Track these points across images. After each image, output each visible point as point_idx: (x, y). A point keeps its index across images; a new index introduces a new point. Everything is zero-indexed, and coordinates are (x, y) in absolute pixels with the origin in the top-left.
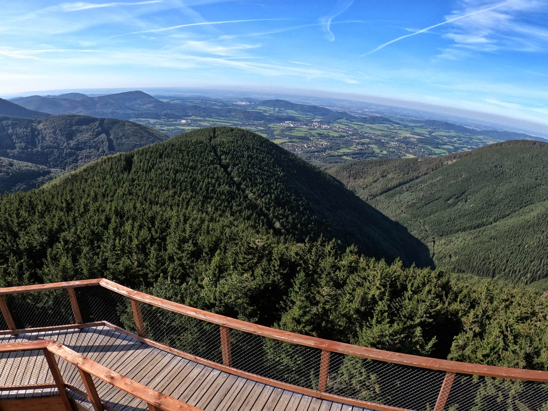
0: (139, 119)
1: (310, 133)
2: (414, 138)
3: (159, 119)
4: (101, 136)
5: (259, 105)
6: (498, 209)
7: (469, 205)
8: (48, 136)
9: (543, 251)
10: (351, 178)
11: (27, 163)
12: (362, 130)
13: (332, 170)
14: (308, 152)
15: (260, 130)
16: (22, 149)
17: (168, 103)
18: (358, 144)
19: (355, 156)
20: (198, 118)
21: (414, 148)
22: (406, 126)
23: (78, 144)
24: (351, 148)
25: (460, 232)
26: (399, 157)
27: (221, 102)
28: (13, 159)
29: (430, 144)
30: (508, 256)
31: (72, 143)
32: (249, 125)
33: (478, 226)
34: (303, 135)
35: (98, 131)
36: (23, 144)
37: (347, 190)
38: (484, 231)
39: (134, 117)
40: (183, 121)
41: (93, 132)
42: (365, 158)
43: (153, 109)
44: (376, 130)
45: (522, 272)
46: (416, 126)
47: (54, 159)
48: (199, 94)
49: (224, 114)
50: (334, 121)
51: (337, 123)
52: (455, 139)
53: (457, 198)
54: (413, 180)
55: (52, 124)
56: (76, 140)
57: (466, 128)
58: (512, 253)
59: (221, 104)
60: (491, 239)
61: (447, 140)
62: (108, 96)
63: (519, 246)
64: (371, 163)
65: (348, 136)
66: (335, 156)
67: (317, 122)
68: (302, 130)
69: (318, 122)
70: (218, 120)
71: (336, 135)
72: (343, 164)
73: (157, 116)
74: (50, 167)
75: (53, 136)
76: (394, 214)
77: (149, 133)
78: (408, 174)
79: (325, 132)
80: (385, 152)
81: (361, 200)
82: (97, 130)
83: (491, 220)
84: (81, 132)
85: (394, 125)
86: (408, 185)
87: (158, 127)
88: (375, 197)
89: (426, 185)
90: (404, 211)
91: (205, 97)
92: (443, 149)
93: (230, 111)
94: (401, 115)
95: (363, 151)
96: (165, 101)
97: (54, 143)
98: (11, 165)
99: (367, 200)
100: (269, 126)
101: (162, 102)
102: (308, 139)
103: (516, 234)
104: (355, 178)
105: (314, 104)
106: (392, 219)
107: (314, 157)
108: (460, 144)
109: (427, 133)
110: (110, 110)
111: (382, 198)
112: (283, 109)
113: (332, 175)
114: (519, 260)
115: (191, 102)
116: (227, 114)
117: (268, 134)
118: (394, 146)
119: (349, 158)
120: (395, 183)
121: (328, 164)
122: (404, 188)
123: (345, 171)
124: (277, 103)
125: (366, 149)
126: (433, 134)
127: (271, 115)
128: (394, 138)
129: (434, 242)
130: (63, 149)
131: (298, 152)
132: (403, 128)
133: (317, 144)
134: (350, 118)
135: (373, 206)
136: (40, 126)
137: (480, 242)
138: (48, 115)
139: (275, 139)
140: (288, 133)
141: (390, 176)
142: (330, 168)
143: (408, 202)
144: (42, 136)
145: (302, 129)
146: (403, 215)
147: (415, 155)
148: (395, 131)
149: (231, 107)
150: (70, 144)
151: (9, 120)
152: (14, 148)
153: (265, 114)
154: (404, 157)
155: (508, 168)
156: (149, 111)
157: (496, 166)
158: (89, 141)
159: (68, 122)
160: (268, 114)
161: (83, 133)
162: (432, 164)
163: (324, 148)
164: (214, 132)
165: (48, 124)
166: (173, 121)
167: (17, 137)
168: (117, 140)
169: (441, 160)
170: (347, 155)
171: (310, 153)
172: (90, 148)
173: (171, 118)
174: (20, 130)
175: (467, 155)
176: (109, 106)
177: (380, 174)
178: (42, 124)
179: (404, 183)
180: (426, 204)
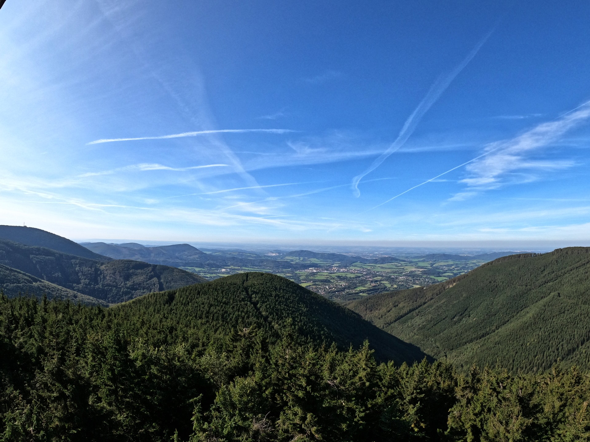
0: (186, 267)
1: (331, 276)
2: (419, 271)
3: (203, 268)
4: (153, 279)
5: (287, 255)
6: (498, 318)
7: (472, 319)
8: (108, 276)
9: (544, 345)
10: (367, 310)
11: (89, 297)
12: (374, 270)
13: (351, 306)
14: (329, 292)
15: (288, 276)
16: (86, 284)
17: (210, 255)
18: (372, 282)
19: (370, 292)
20: (236, 268)
21: (420, 280)
22: (411, 262)
23: (133, 285)
24: (366, 286)
25: (468, 344)
26: (408, 288)
28: (77, 292)
29: (433, 274)
30: (514, 356)
31: (129, 284)
32: (279, 272)
33: (483, 336)
34: (325, 279)
36: (87, 281)
37: (364, 320)
38: (488, 339)
39: (183, 266)
40: (223, 270)
41: (147, 275)
42: (379, 293)
43: (198, 259)
44: (386, 268)
45: (528, 368)
46: (420, 261)
47: (112, 296)
49: (258, 264)
50: (350, 264)
51: (353, 266)
52: (453, 267)
53: (461, 315)
54: (421, 305)
55: (112, 266)
56: (132, 281)
57: (461, 256)
58: (517, 353)
59: (255, 255)
60: (496, 344)
61: (446, 268)
62: (161, 247)
63: (522, 345)
64: (383, 296)
66: (352, 294)
69: (337, 267)
70: (253, 269)
71: (353, 276)
72: (360, 300)
73: (201, 266)
74: (109, 302)
75: (113, 276)
76: (408, 337)
77: (194, 279)
78: (416, 301)
79: (344, 275)
80: (395, 286)
81: (378, 328)
82: (150, 274)
83: (494, 328)
84: (136, 275)
85: (400, 262)
86: (417, 311)
87: (202, 274)
88: (390, 325)
89: (433, 308)
90: (417, 333)
91: (242, 250)
92: (444, 276)
93: (262, 261)
94: (406, 254)
95: (376, 287)
96: (208, 253)
97: (113, 282)
98: (75, 297)
99: (383, 328)
100: (296, 272)
101: (205, 254)
102: (329, 281)
103: (517, 336)
104: (371, 311)
105: (332, 252)
106: (407, 342)
107: (335, 296)
108: (457, 270)
109: (429, 266)
110: (162, 259)
111: (396, 324)
112: (307, 258)
113: (350, 309)
114: (524, 358)
115: (230, 254)
116: (260, 264)
117: (295, 279)
118: (403, 280)
119: (365, 294)
120: (406, 310)
121: (347, 300)
122: (415, 314)
123: (362, 306)
124: (301, 253)
125: (378, 285)
126: (434, 266)
127: (297, 264)
128: (401, 273)
129: (446, 356)
130: (121, 288)
131: (321, 293)
132: (408, 264)
133: (337, 285)
134: (364, 261)
135: (389, 332)
136: (103, 267)
137: (487, 349)
138: (110, 259)
139: (301, 283)
140: (312, 278)
141: (401, 305)
143: (419, 325)
144: (104, 276)
145: (324, 274)
146: (416, 337)
147: (421, 285)
148: (402, 267)
149: (263, 258)
150: (127, 284)
151: (77, 259)
152: (79, 283)
153: (292, 263)
154: (412, 288)
155: (501, 282)
156: (195, 261)
157: (490, 282)
158: (143, 283)
159: (126, 266)
160: (295, 263)
161: (139, 275)
162: (436, 290)
163: (343, 288)
164: (247, 277)
165: (109, 265)
166: (214, 270)
167: (82, 274)
168: (167, 283)
169: (443, 286)
170: (363, 292)
171: (332, 293)
172: (143, 289)
173: (213, 267)
174: (85, 269)
175: (465, 277)
176: (161, 255)
177: (392, 304)
178: (104, 265)
179: (414, 310)
180: (435, 325)
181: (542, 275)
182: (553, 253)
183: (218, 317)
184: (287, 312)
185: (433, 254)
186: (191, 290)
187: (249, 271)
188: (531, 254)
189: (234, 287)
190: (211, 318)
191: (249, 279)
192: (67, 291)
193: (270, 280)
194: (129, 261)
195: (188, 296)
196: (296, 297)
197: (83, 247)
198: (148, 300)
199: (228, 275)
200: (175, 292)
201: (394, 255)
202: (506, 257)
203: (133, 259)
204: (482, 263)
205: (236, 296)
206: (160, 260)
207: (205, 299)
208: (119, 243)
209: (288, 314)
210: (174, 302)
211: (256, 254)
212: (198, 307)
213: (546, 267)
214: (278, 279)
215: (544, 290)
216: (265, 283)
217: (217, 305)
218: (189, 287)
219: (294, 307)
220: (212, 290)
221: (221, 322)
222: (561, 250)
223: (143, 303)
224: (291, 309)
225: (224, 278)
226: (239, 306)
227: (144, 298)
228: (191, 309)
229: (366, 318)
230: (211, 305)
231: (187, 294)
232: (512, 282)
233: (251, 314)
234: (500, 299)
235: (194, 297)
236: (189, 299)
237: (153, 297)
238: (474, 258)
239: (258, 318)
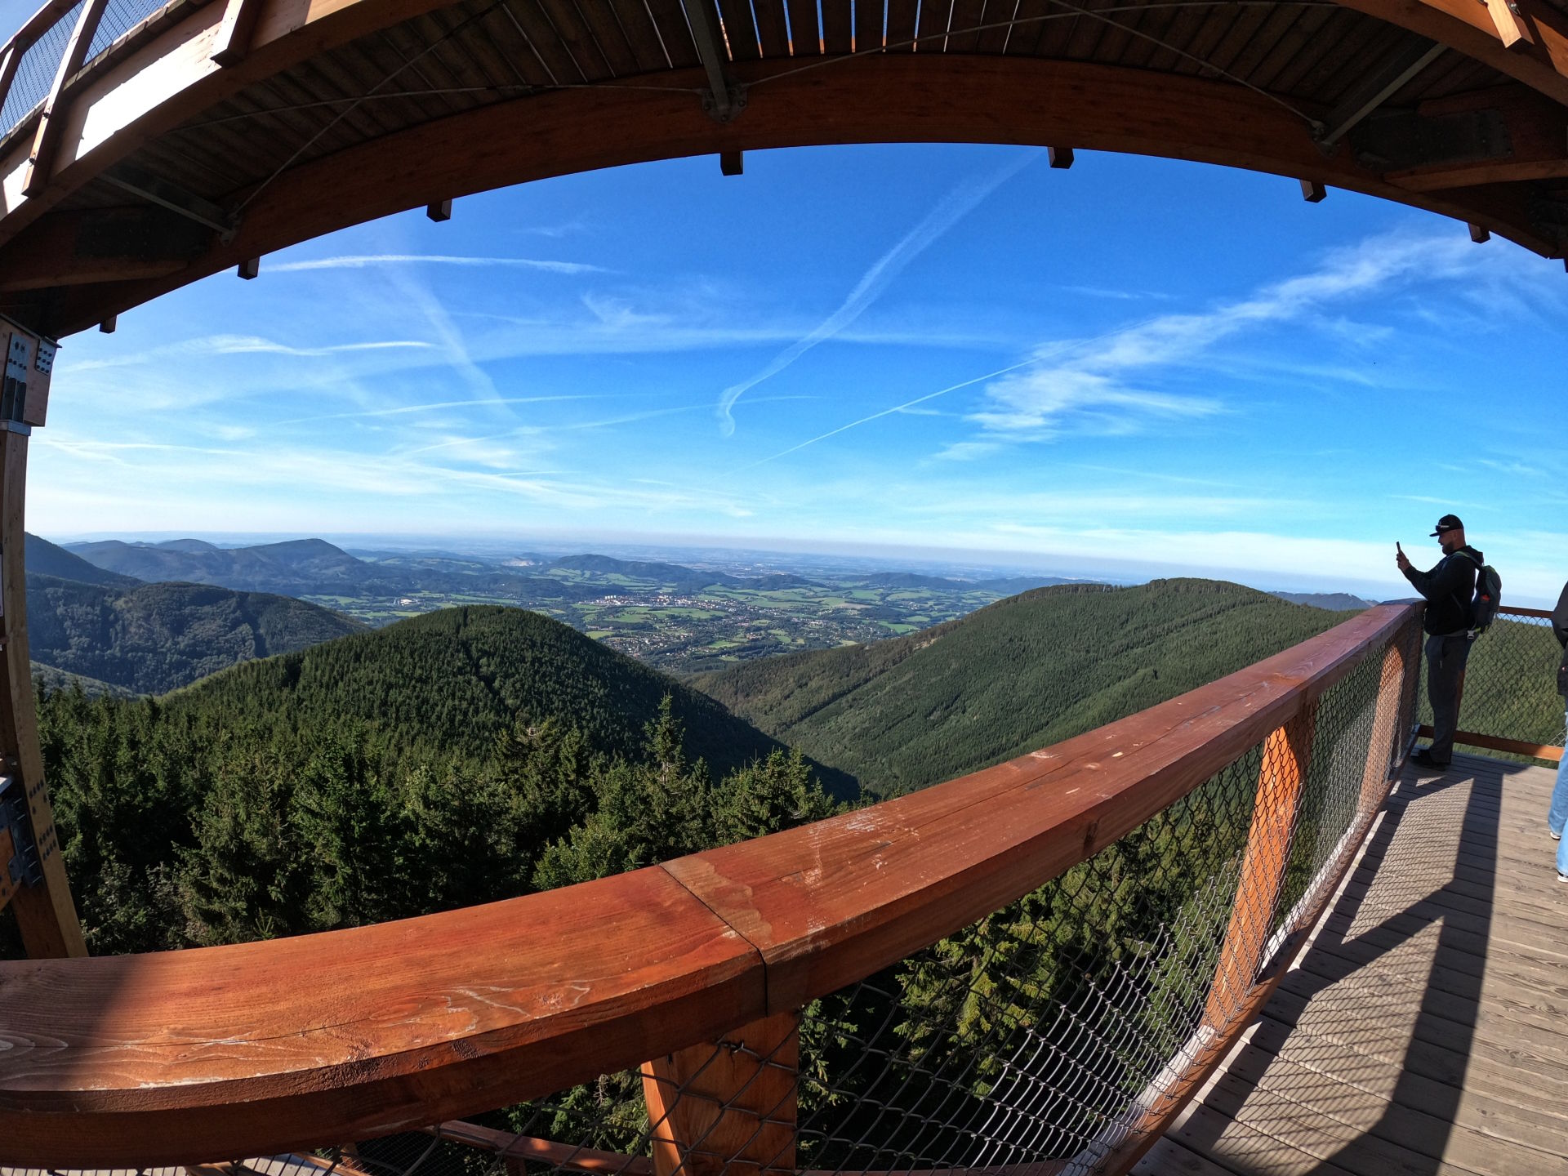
0: (318, 596)
1: (655, 616)
2: (854, 610)
3: (358, 597)
4: (241, 629)
5: (553, 568)
6: (1025, 717)
7: (971, 718)
8: (134, 624)
10: (738, 695)
12: (753, 604)
13: (700, 681)
14: (652, 653)
16: (83, 649)
17: (374, 565)
18: (748, 630)
19: (744, 654)
20: (435, 596)
21: (856, 628)
22: (836, 589)
23: (194, 645)
24: (735, 639)
25: (960, 770)
26: (829, 646)
27: (478, 563)
28: (64, 669)
29: (885, 618)
31: (183, 642)
32: (535, 605)
34: (641, 621)
35: (236, 618)
36: (85, 640)
37: (733, 717)
39: (308, 593)
40: (405, 601)
41: (226, 620)
42: (764, 655)
43: (346, 576)
44: (780, 600)
46: (856, 588)
47: (146, 675)
48: (436, 548)
49: (486, 587)
50: (699, 590)
51: (705, 593)
52: (931, 603)
53: (947, 707)
54: (859, 685)
55: (142, 601)
56: (191, 636)
57: (949, 581)
59: (479, 566)
61: (915, 606)
62: (257, 548)
64: (776, 662)
65: (727, 617)
66: (705, 657)
67: (666, 594)
68: (640, 611)
69: (669, 594)
70: (475, 599)
71: (704, 616)
72: (721, 669)
73: (352, 591)
75: (146, 625)
76: (830, 754)
77: (338, 625)
78: (848, 676)
79: (684, 613)
80: (801, 641)
81: (763, 735)
82: (232, 616)
84: (200, 619)
85: (813, 588)
86: (850, 697)
87: (355, 613)
88: (789, 727)
89: (884, 691)
91: (450, 554)
93: (496, 580)
94: (825, 569)
95: (758, 643)
96: (368, 560)
97: (147, 640)
99: (775, 734)
100: (574, 606)
101: (363, 562)
102: (651, 628)
104: (748, 695)
105: (658, 560)
107: (665, 662)
108: (940, 611)
109: (878, 598)
110: (259, 578)
111: (803, 725)
112: (599, 573)
115: (420, 563)
116: (492, 586)
118: (817, 627)
119: (732, 658)
120: (824, 695)
122: (844, 704)
123: (726, 681)
124: (587, 561)
125: (763, 639)
126: (889, 599)
127: (577, 586)
128: (815, 612)
130: (164, 654)
131: (634, 653)
132: (831, 593)
133: (668, 637)
134: (729, 582)
136: (120, 604)
138: (136, 581)
139: (587, 630)
140: (611, 618)
141: (813, 684)
142: (697, 679)
143: (854, 728)
144: (123, 625)
146: (848, 754)
147: (859, 641)
148: (817, 600)
149: (498, 572)
150: (178, 643)
151: (60, 587)
152: (66, 646)
153: (565, 583)
154: (839, 646)
155: (1034, 640)
156: (338, 582)
157: (1011, 640)
158: (217, 638)
159: (175, 598)
160: (571, 584)
161: (206, 621)
162: (893, 652)
163: (683, 643)
164: (466, 616)
165: (134, 598)
166: (384, 601)
167: (73, 624)
168: (273, 638)
169: (907, 643)
170: (728, 652)
171: (657, 654)
172: (219, 654)
173: (381, 595)
174: (79, 610)
175: (955, 627)
176: (257, 569)
177: (794, 681)
178: (123, 599)
179: (843, 694)
180: (890, 728)
181: (1122, 632)
182: (1147, 588)
183: (408, 712)
184: (560, 698)
185: (888, 574)
186: (340, 651)
187: (466, 604)
188: (1101, 586)
189: (438, 642)
190: (394, 716)
191: (469, 621)
192: (41, 670)
193: (519, 623)
194: (181, 586)
195: (333, 666)
196: (580, 663)
197: (72, 555)
198: (239, 681)
199: (419, 614)
200: (301, 656)
201: (800, 572)
202: (1048, 589)
203: (190, 579)
204: (994, 598)
205: (443, 663)
206: (255, 581)
207: (374, 672)
208: (156, 540)
209: (564, 702)
210: (302, 682)
211: (481, 563)
212: (359, 690)
213: (1130, 614)
214: (536, 621)
215: (1124, 664)
216: (507, 630)
217: (404, 685)
218: (334, 644)
219: (576, 687)
220: (387, 649)
221: (416, 726)
222: (1165, 582)
223: (227, 688)
224: (569, 690)
225: (410, 621)
226: (455, 686)
227: (230, 675)
228: (343, 696)
229: (736, 711)
230: (390, 686)
231: (331, 660)
232: (1058, 642)
233: (481, 704)
234: (1031, 677)
235: (348, 666)
236: (335, 673)
237: (249, 670)
238: (977, 587)
239: (498, 714)
